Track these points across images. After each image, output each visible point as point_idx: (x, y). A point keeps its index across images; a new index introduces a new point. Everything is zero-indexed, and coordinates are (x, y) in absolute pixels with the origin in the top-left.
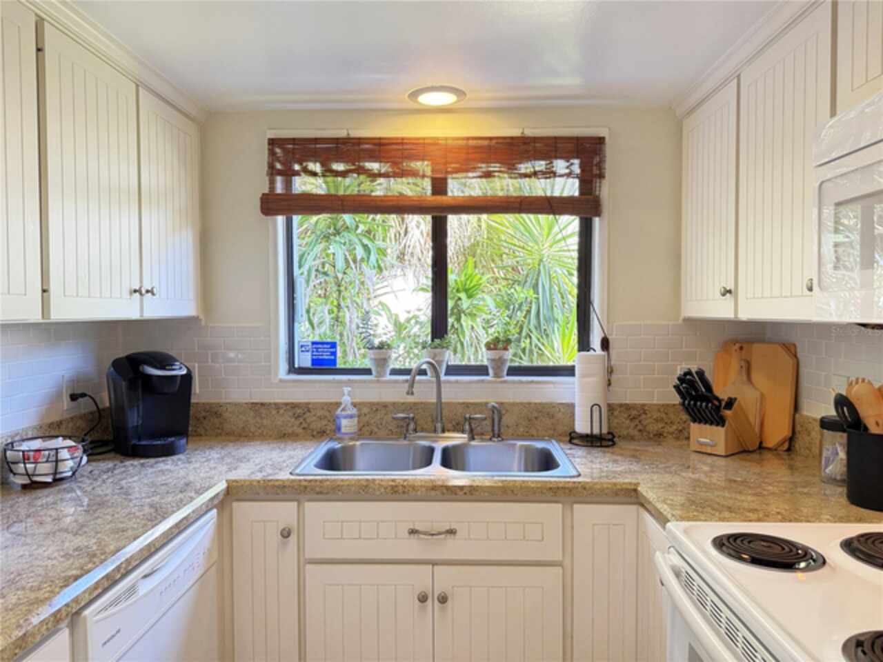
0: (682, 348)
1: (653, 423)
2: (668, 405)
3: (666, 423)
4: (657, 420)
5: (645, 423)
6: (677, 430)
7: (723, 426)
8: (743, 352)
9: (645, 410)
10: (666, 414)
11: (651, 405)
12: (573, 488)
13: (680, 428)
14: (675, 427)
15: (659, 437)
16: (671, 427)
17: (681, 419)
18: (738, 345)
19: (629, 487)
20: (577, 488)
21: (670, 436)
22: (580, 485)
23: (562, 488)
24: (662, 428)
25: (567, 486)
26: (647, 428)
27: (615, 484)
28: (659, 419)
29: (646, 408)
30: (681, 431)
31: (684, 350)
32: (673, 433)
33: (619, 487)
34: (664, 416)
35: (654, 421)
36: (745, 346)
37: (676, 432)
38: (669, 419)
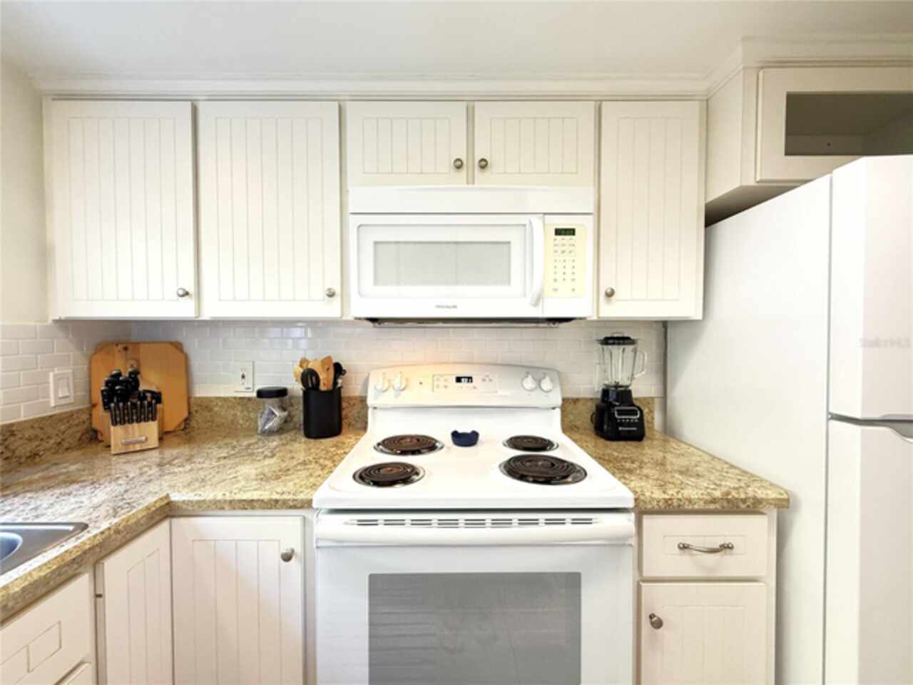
0: (53, 351)
1: (26, 444)
2: (43, 419)
3: (42, 440)
4: (30, 440)
5: (12, 447)
6: (55, 443)
7: (153, 419)
8: (129, 352)
9: (13, 431)
10: (42, 429)
11: (20, 423)
12: (104, 540)
13: (59, 440)
14: (52, 441)
15: (34, 458)
16: (47, 442)
17: (59, 431)
18: (120, 347)
19: (163, 503)
20: (110, 536)
21: (48, 453)
22: (112, 532)
23: (90, 549)
24: (37, 446)
25: (96, 542)
26: (17, 453)
27: (148, 508)
28: (32, 437)
29: (14, 428)
30: (60, 443)
31: (55, 353)
32: (51, 448)
33: (153, 509)
34: (38, 432)
35: (26, 441)
36: (131, 347)
37: (55, 445)
38: (45, 433)
